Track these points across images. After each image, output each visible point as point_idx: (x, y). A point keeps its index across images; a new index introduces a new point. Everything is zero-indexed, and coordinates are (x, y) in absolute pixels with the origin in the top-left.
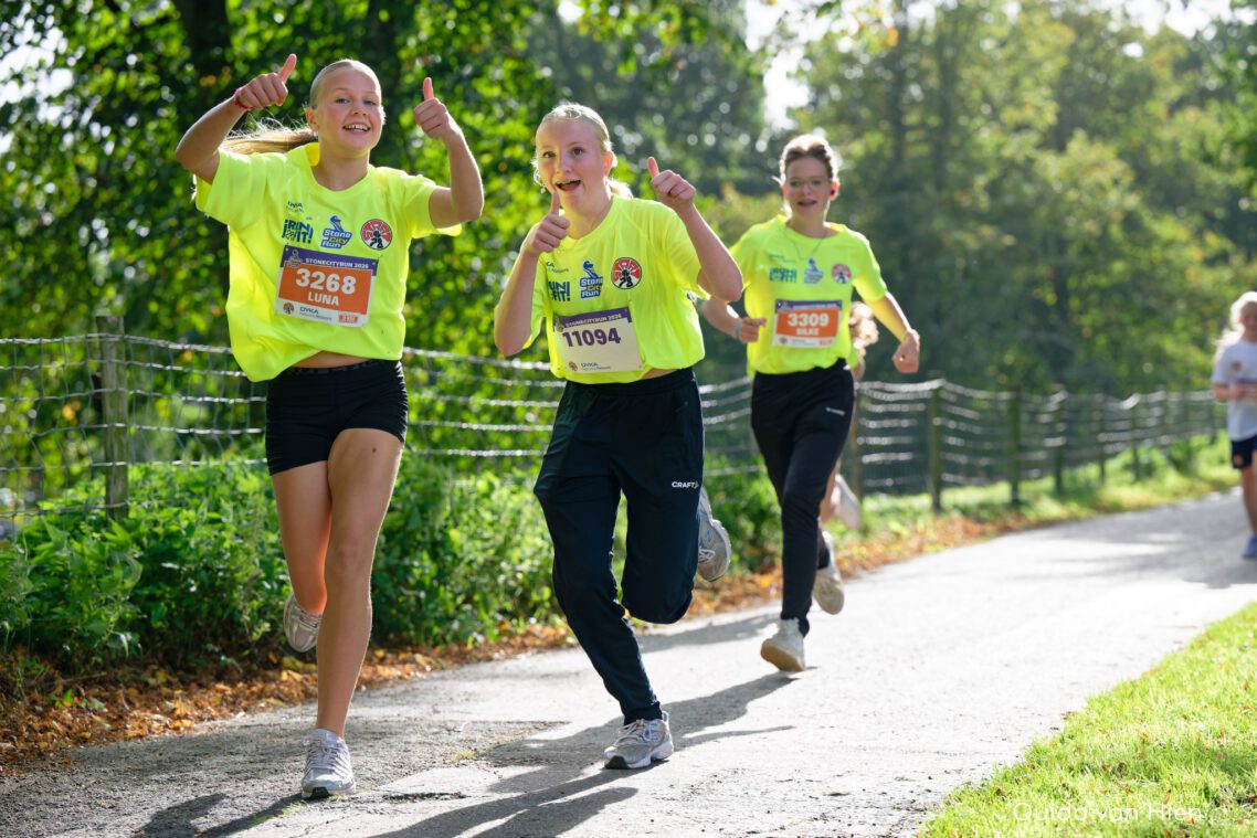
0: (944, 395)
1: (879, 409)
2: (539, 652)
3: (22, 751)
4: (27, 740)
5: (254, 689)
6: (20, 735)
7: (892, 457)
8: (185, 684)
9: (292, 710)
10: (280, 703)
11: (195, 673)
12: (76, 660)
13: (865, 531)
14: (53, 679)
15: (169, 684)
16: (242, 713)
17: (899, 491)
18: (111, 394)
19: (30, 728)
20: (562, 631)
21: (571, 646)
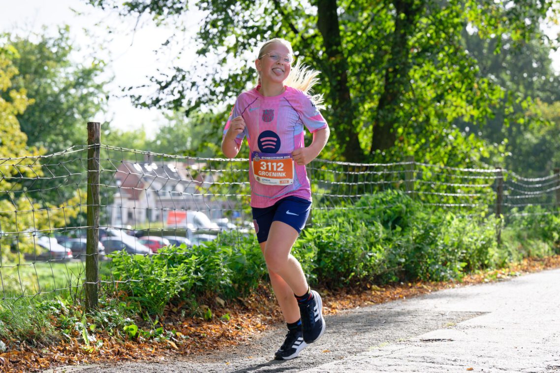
2: (474, 285)
3: (275, 320)
4: (276, 316)
5: (362, 298)
6: (273, 314)
8: (334, 295)
9: (378, 306)
10: (372, 303)
11: (339, 291)
15: (329, 295)
19: (277, 311)
20: (482, 277)
21: (487, 283)
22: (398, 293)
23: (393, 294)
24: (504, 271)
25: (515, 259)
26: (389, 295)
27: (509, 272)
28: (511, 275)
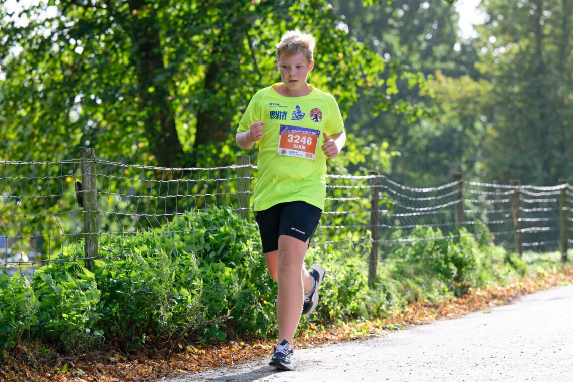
0: (568, 192)
1: (530, 201)
2: (334, 343)
5: (171, 364)
7: (538, 229)
9: (193, 376)
10: (186, 372)
11: (137, 355)
12: (69, 347)
13: (523, 273)
14: (56, 358)
15: (122, 361)
16: (164, 378)
17: (541, 249)
18: (88, 193)
20: (347, 331)
21: (354, 339)
22: (223, 357)
23: (216, 359)
24: (378, 322)
25: (396, 305)
26: (210, 360)
27: (386, 323)
28: (389, 329)
